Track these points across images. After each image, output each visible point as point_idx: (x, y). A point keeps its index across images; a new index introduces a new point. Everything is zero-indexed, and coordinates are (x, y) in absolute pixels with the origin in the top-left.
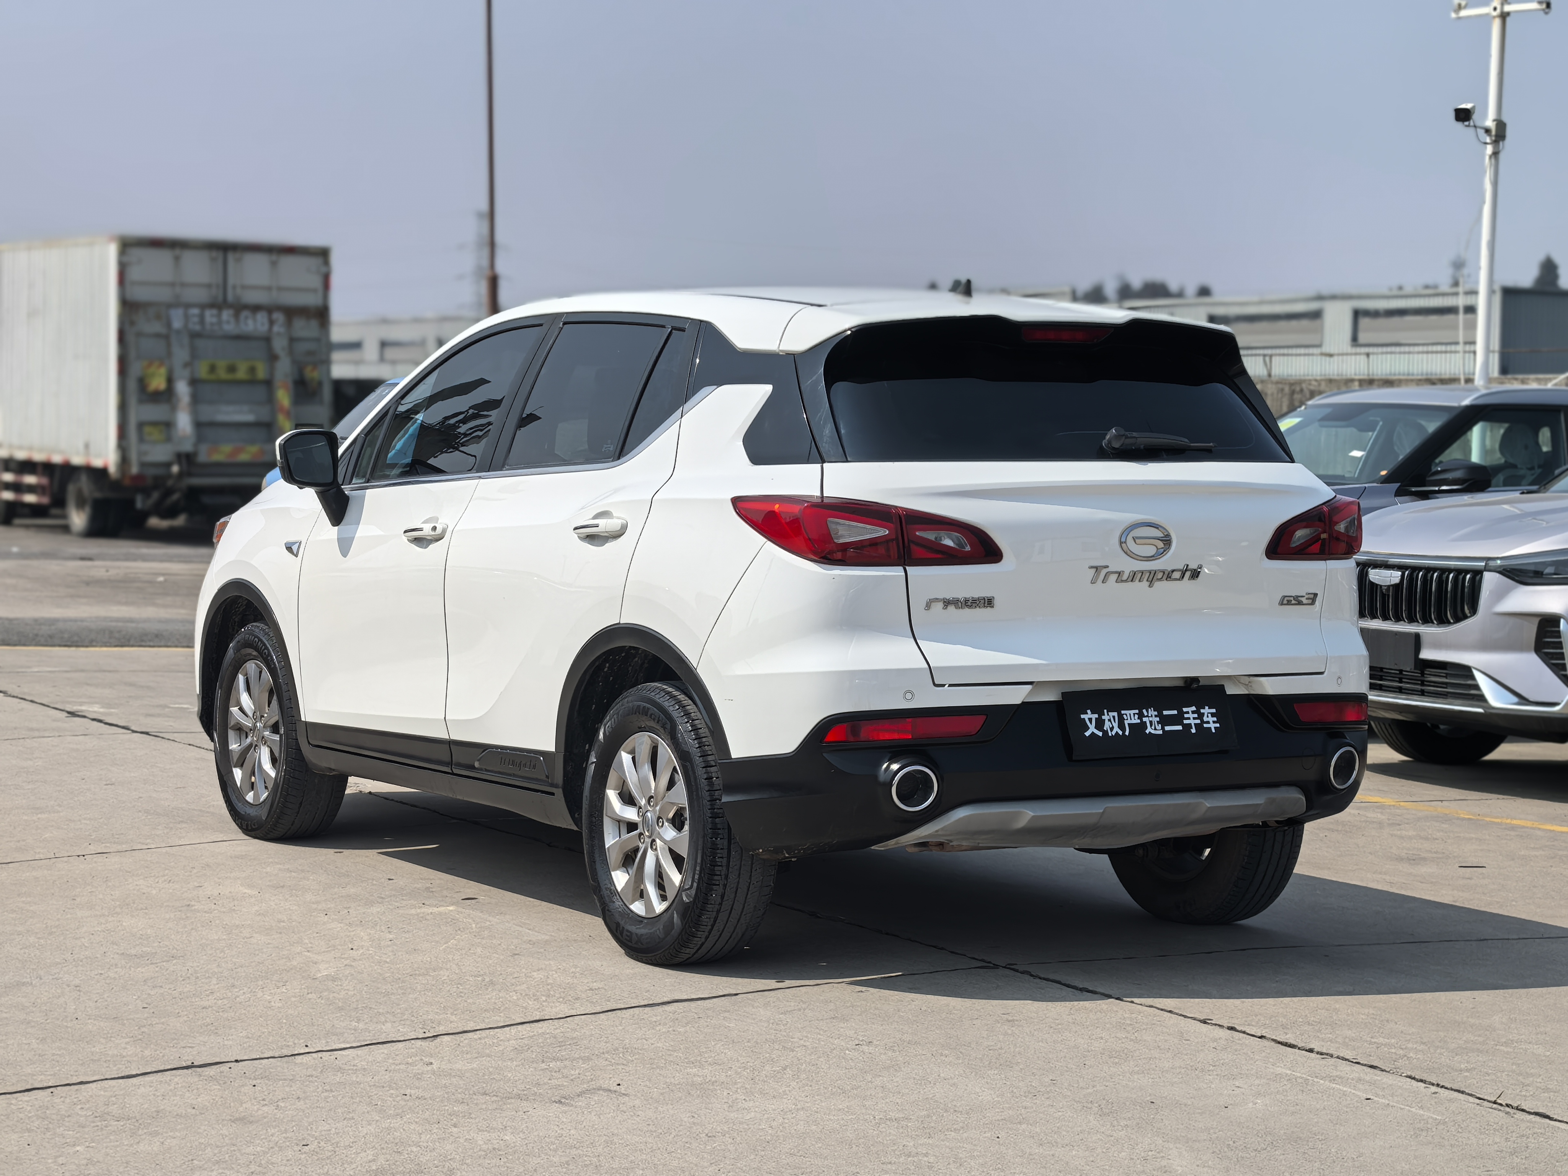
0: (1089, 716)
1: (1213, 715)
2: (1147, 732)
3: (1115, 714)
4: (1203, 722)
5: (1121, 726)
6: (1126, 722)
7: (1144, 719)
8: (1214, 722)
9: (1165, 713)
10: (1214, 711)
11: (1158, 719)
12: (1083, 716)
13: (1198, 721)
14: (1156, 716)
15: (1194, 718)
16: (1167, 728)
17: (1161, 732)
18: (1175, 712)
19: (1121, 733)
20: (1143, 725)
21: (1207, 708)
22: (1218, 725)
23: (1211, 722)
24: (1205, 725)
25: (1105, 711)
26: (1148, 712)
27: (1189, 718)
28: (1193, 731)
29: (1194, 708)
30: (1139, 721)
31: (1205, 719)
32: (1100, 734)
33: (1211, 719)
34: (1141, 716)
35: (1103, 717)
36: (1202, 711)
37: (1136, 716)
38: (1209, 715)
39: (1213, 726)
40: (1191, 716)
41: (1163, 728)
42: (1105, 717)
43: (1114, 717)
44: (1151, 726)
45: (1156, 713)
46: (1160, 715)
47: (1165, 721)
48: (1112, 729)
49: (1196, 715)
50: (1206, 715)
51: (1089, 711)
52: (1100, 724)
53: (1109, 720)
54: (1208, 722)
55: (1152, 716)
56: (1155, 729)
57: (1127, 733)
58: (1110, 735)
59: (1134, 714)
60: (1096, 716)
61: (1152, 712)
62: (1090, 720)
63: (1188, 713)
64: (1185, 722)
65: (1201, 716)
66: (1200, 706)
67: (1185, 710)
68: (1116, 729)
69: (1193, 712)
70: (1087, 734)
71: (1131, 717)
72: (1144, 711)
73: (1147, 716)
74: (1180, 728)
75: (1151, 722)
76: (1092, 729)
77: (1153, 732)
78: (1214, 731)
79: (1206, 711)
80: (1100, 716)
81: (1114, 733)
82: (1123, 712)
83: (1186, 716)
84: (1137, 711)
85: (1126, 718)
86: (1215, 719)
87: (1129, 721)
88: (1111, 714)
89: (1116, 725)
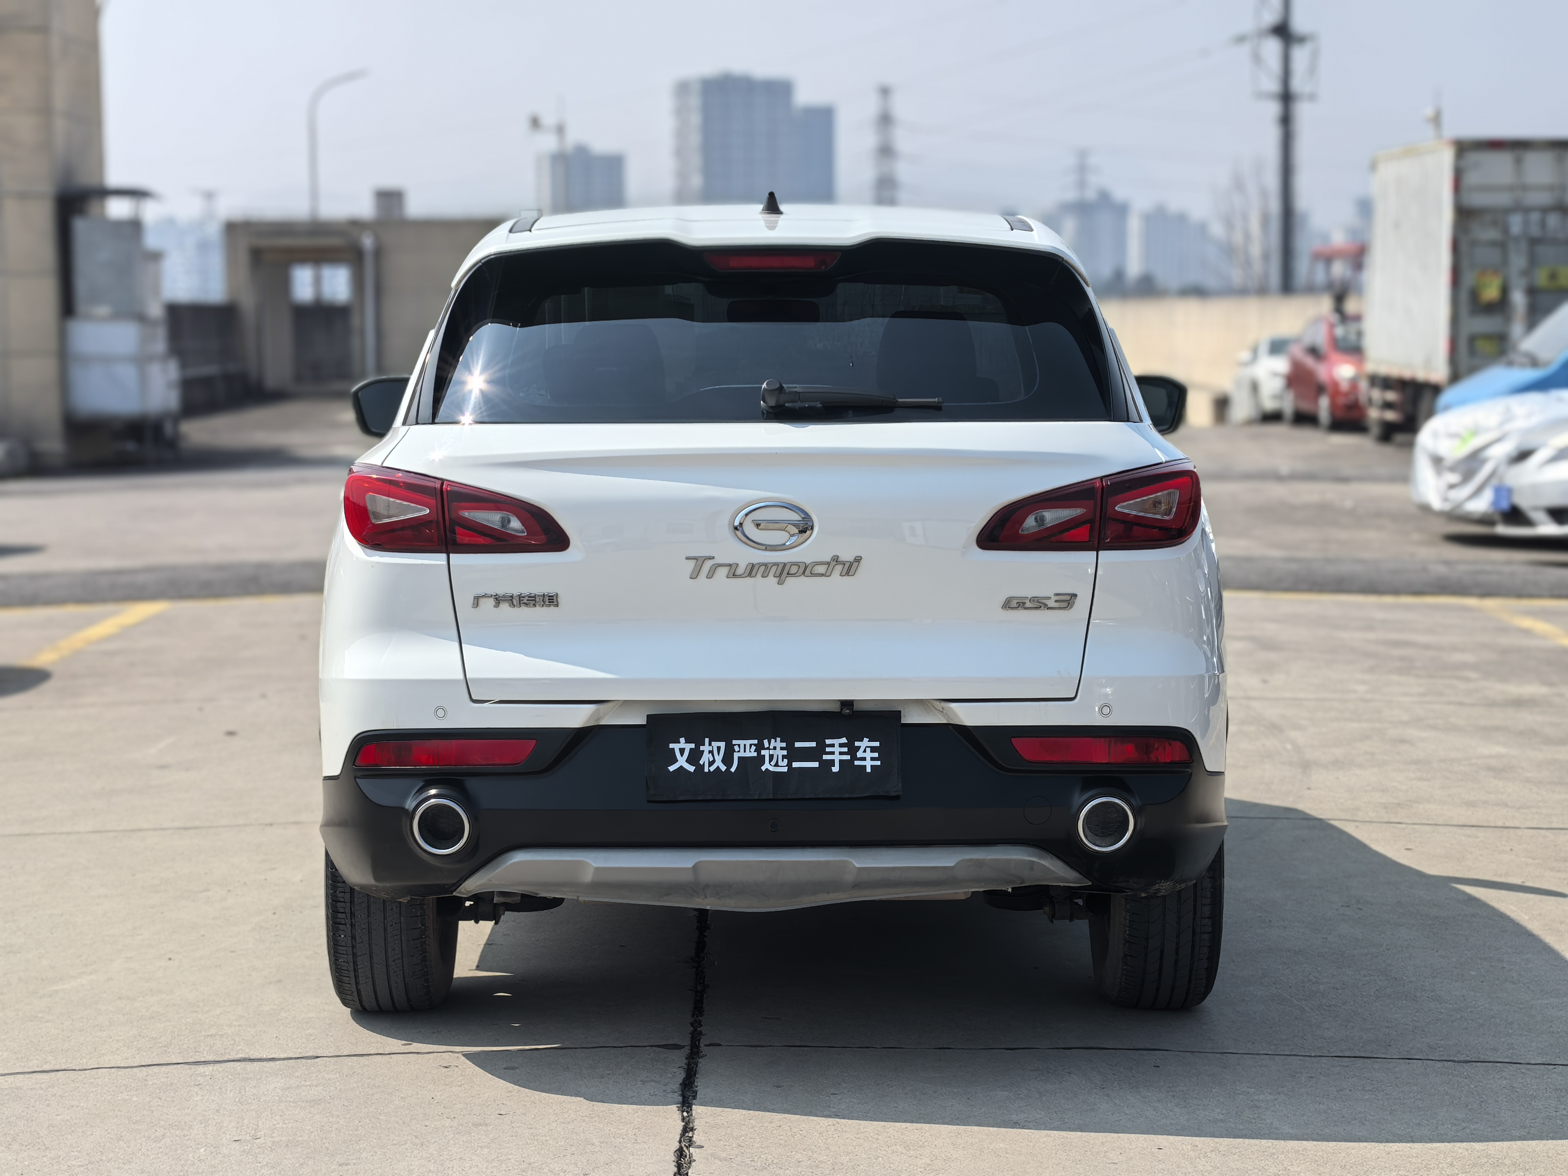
0: (681, 747)
1: (873, 750)
2: (763, 768)
3: (722, 745)
4: (854, 757)
5: (728, 759)
6: (736, 756)
7: (763, 752)
8: (872, 759)
9: (798, 745)
10: (877, 744)
11: (785, 752)
12: (671, 746)
13: (848, 757)
14: (782, 749)
15: (841, 753)
16: (795, 765)
17: (785, 769)
18: (813, 744)
19: (723, 768)
20: (760, 759)
21: (866, 740)
22: (878, 763)
23: (868, 759)
24: (857, 763)
25: (707, 740)
26: (769, 744)
27: (833, 753)
28: (836, 769)
29: (844, 740)
30: (755, 754)
31: (860, 754)
32: (691, 769)
33: (869, 755)
34: (759, 747)
35: (702, 748)
36: (857, 744)
37: (753, 748)
38: (868, 750)
39: (868, 764)
40: (837, 749)
41: (789, 765)
42: (705, 748)
43: (719, 748)
44: (771, 760)
45: (784, 745)
46: (790, 748)
47: (793, 755)
48: (711, 764)
49: (845, 750)
50: (862, 749)
51: (682, 740)
52: (694, 757)
53: (711, 752)
54: (864, 759)
55: (775, 748)
56: (777, 765)
57: (733, 769)
58: (706, 770)
59: (751, 745)
60: (693, 746)
61: (778, 743)
62: (682, 751)
63: (833, 745)
64: (825, 757)
65: (853, 750)
66: (853, 738)
67: (828, 742)
68: (719, 763)
69: (841, 745)
70: (672, 768)
71: (745, 748)
72: (766, 742)
73: (768, 748)
74: (815, 765)
75: (771, 757)
76: (682, 762)
77: (771, 769)
78: (869, 770)
79: (866, 743)
80: (698, 747)
81: (712, 769)
82: (734, 742)
83: (828, 749)
84: (756, 742)
85: (736, 748)
86: (876, 755)
87: (742, 754)
88: (715, 744)
89: (719, 759)
